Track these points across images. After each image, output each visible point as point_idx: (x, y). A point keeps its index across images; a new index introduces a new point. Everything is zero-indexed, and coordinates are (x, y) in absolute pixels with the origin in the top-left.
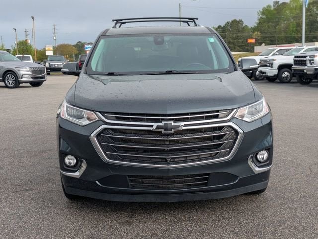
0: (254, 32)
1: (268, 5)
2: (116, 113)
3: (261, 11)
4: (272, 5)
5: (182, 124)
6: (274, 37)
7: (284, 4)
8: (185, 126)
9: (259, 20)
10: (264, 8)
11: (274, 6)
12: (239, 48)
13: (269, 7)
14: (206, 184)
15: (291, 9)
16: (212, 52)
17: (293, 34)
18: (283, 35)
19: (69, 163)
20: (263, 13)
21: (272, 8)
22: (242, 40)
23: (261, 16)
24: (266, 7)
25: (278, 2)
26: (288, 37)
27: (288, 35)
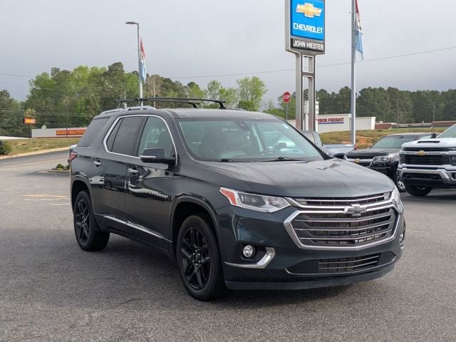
0: (25, 109)
1: (43, 72)
2: (306, 198)
3: (35, 79)
4: (49, 73)
5: (365, 206)
6: (54, 116)
7: (65, 72)
8: (368, 208)
9: (32, 92)
10: (38, 76)
11: (52, 74)
12: (4, 130)
13: (45, 74)
14: (376, 264)
15: (77, 81)
16: (258, 138)
17: (82, 113)
18: (68, 114)
19: (247, 254)
20: (37, 83)
21: (50, 77)
22: (9, 119)
23: (34, 87)
24: (40, 74)
25: (59, 69)
26: (75, 118)
27: (75, 114)
